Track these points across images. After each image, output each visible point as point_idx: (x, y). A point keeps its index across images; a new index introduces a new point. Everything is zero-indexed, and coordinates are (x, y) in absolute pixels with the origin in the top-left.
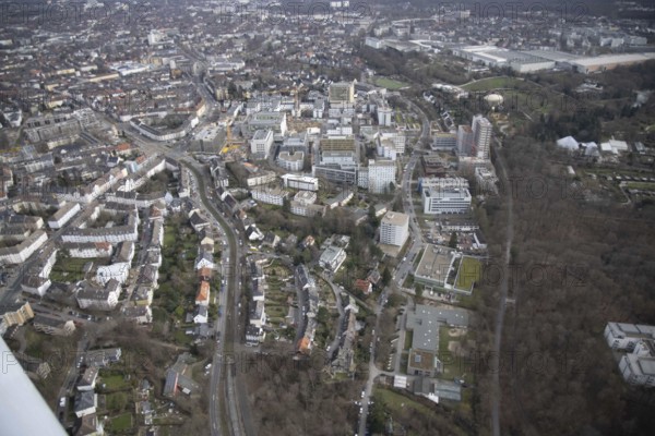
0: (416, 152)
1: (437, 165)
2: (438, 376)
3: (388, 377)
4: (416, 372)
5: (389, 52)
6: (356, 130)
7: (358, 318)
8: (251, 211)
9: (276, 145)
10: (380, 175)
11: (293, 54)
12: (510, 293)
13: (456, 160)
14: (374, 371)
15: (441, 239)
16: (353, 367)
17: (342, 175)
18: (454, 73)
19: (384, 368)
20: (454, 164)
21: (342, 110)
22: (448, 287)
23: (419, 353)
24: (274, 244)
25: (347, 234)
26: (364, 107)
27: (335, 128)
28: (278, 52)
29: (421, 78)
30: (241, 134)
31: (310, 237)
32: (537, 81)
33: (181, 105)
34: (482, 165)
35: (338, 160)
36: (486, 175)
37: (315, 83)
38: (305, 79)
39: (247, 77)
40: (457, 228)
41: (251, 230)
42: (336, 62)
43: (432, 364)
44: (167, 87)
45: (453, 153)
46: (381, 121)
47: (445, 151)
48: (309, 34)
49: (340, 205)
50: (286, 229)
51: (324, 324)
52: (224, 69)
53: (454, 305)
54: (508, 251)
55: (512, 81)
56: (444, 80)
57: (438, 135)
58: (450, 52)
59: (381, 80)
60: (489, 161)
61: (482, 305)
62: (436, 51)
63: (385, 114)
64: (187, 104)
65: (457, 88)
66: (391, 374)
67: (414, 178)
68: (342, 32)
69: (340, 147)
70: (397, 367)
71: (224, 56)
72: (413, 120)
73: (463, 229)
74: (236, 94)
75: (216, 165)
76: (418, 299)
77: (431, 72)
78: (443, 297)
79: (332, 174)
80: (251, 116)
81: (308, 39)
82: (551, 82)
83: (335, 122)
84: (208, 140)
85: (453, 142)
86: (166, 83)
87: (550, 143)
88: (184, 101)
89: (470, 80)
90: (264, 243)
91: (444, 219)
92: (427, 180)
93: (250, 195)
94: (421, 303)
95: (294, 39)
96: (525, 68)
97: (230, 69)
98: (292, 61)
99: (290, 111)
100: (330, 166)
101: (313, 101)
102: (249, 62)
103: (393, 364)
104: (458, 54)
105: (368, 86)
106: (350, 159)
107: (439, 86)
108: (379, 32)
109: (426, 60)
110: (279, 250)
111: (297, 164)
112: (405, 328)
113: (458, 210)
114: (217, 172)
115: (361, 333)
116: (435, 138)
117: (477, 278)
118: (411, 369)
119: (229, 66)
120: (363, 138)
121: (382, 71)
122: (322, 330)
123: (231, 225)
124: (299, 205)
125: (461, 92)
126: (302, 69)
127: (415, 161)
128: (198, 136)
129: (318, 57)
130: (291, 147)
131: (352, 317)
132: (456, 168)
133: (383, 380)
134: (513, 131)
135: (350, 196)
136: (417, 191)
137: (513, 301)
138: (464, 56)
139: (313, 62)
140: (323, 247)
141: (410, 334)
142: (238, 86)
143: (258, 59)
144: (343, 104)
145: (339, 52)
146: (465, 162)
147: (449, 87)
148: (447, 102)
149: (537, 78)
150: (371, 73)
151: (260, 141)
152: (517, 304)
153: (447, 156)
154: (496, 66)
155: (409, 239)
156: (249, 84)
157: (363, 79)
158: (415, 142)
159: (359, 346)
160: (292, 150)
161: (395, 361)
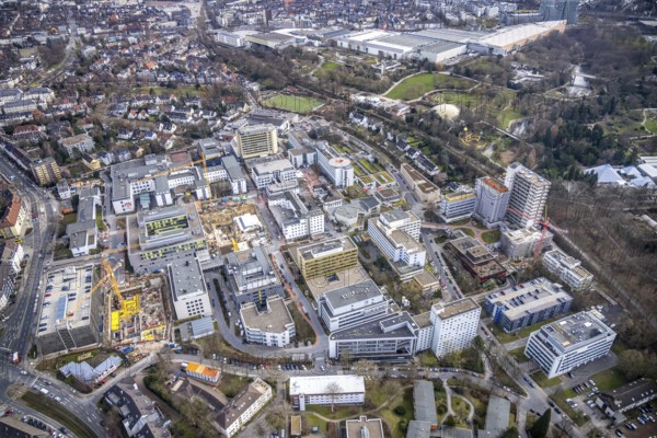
5: (258, 51)
11: (125, 67)
28: (99, 66)
38: (171, 114)
39: (71, 121)
52: (21, 109)
55: (437, 78)
58: (333, 44)
62: (317, 43)
65: (387, 99)
68: (174, 24)
71: (10, 83)
72: (373, 166)
74: (72, 165)
77: (336, 77)
81: (131, 39)
89: (391, 84)
95: (112, 41)
97: (33, 107)
98: (129, 80)
104: (345, 45)
107: (362, 99)
108: (224, 21)
125: (397, 106)
126: (153, 93)
129: (162, 69)
138: (354, 47)
139: (162, 78)
145: (190, 58)
147: (374, 99)
150: (254, 87)
153: (475, 231)
156: (85, 140)
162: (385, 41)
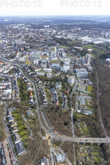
0: (73, 63)
1: (79, 66)
2: (87, 110)
3: (76, 111)
4: (82, 109)
5: (62, 39)
6: (58, 58)
7: (67, 99)
8: (38, 77)
9: (39, 62)
10: (66, 68)
11: (38, 39)
12: (99, 93)
14: (73, 110)
15: (82, 82)
16: (68, 109)
17: (57, 68)
18: (79, 44)
19: (75, 109)
20: (82, 65)
22: (85, 92)
23: (82, 105)
24: (45, 84)
25: (61, 81)
26: (59, 53)
27: (53, 58)
28: (34, 39)
29: (71, 45)
30: (30, 59)
31: (53, 82)
32: (99, 46)
33: (12, 52)
34: (89, 65)
35: (56, 65)
36: (90, 68)
37: (45, 47)
38: (42, 46)
39: (27, 45)
40: (85, 79)
41: (39, 81)
42: (49, 42)
43: (85, 107)
44: (7, 48)
45: (82, 63)
46: (63, 56)
47: (80, 63)
48: (41, 34)
49: (58, 75)
50: (47, 80)
51: (60, 100)
52: (20, 43)
53: (87, 95)
54: (98, 84)
55: (93, 46)
56: (77, 46)
57: (77, 59)
58: (77, 39)
59: (61, 46)
60: (90, 64)
61: (94, 95)
62: (74, 39)
63: (64, 54)
64: (14, 52)
65: (80, 48)
66: (76, 110)
67: (73, 69)
68: (49, 34)
69: (55, 62)
70: (77, 108)
71: (19, 40)
72: (71, 56)
73: (87, 80)
74: (26, 50)
75: (26, 67)
76: (79, 95)
77: (73, 44)
78: (84, 94)
79: (55, 68)
80: (32, 55)
81: (40, 35)
82: (103, 46)
83: (53, 56)
84: (23, 61)
85: (82, 60)
86: (6, 47)
87: (105, 60)
89: (83, 46)
90: (42, 84)
91: (82, 78)
92: (77, 69)
93: (36, 74)
94: (80, 95)
95: (37, 36)
96: (96, 43)
97: (22, 43)
98: (38, 41)
99: (41, 54)
100: (54, 66)
101: (46, 51)
102: (27, 42)
103: (76, 108)
104: (79, 39)
105: (59, 48)
106: (58, 65)
107: (76, 47)
108: (58, 34)
109: (72, 41)
110: (46, 85)
111: (46, 66)
112: (77, 100)
113: (85, 76)
114: (27, 68)
115: (68, 102)
116: (77, 60)
117: (91, 90)
118: (81, 108)
120: (60, 60)
121: (61, 44)
122: (60, 101)
123: (33, 80)
124: (49, 75)
125: (81, 49)
126: (41, 43)
127: (73, 65)
128: (20, 60)
129: (44, 40)
130: (44, 62)
131: (66, 99)
132: (83, 66)
133: (75, 111)
134: (95, 58)
135: (60, 73)
136: (75, 72)
137: (100, 94)
138: (81, 40)
139: (43, 42)
140: (56, 84)
141: (79, 102)
142: (26, 48)
143: (28, 41)
144: (53, 52)
145: (49, 39)
146: (85, 65)
147: (78, 47)
148: (78, 51)
149: (99, 45)
150: (58, 44)
151: (36, 61)
152: (101, 95)
153: (80, 64)
154: (89, 42)
155: (75, 82)
156: (28, 47)
157: (57, 46)
158: (72, 61)
159: (68, 104)
161: (77, 107)
162: (87, 39)
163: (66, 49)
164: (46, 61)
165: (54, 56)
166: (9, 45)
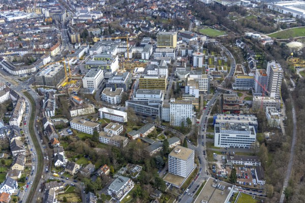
0: (219, 91)
1: (234, 103)
6: (172, 71)
8: (65, 139)
9: (105, 81)
11: (141, 7)
13: (251, 99)
15: (224, 172)
17: (148, 110)
18: (264, 23)
20: (249, 102)
21: (164, 54)
24: (74, 171)
26: (184, 52)
27: (154, 69)
29: (237, 27)
30: (80, 71)
31: (106, 166)
33: (40, 47)
39: (101, 25)
40: (241, 162)
41: (58, 158)
42: (172, 14)
44: (37, 31)
45: (250, 93)
46: (195, 64)
47: (243, 91)
49: (141, 136)
50: (88, 156)
52: (86, 18)
56: (255, 29)
57: (240, 76)
58: (265, 7)
62: (254, 5)
63: (199, 59)
64: (47, 45)
65: (266, 36)
67: (212, 114)
71: (89, 9)
72: (223, 63)
73: (246, 164)
75: (48, 98)
77: (246, 23)
83: (156, 63)
84: (49, 76)
86: (37, 28)
88: (44, 43)
89: (277, 29)
90: (66, 170)
91: (231, 153)
92: (222, 116)
93: (69, 125)
97: (90, 18)
100: (142, 101)
101: (144, 46)
104: (271, 8)
105: (192, 34)
107: (250, 34)
109: (244, 13)
110: (77, 177)
111: (115, 99)
113: (244, 146)
116: (237, 79)
119: (90, 16)
120: (177, 77)
121: (207, 22)
124: (106, 135)
125: (267, 39)
127: (217, 98)
129: (160, 10)
130: (114, 84)
132: (250, 106)
135: (152, 129)
136: (212, 125)
139: (155, 14)
140: (116, 176)
143: (114, 11)
144: (168, 49)
145: (176, 6)
146: (258, 101)
147: (258, 35)
148: (254, 48)
150: (197, 23)
151: (90, 79)
153: (245, 95)
154: (302, 18)
157: (191, 28)
158: (220, 81)
160: (114, 86)
162: (299, 7)
163: (213, 40)
164: (124, 82)
165: (159, 61)
166: (49, 24)
